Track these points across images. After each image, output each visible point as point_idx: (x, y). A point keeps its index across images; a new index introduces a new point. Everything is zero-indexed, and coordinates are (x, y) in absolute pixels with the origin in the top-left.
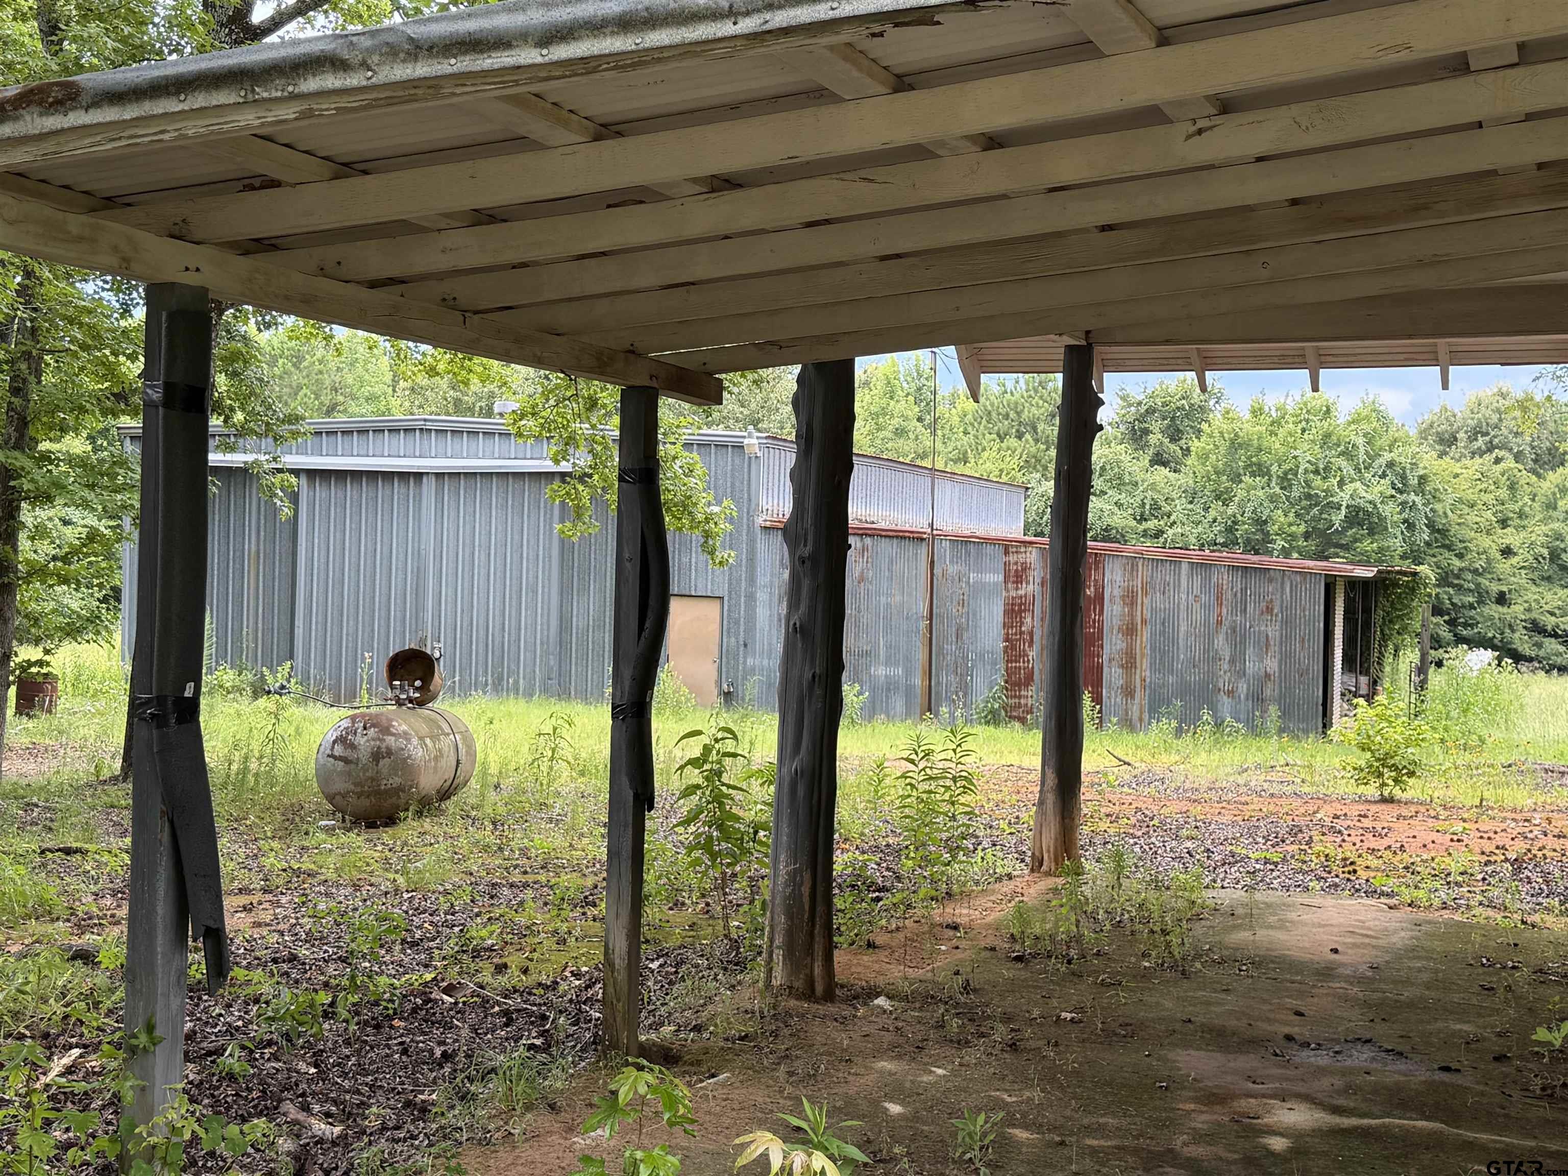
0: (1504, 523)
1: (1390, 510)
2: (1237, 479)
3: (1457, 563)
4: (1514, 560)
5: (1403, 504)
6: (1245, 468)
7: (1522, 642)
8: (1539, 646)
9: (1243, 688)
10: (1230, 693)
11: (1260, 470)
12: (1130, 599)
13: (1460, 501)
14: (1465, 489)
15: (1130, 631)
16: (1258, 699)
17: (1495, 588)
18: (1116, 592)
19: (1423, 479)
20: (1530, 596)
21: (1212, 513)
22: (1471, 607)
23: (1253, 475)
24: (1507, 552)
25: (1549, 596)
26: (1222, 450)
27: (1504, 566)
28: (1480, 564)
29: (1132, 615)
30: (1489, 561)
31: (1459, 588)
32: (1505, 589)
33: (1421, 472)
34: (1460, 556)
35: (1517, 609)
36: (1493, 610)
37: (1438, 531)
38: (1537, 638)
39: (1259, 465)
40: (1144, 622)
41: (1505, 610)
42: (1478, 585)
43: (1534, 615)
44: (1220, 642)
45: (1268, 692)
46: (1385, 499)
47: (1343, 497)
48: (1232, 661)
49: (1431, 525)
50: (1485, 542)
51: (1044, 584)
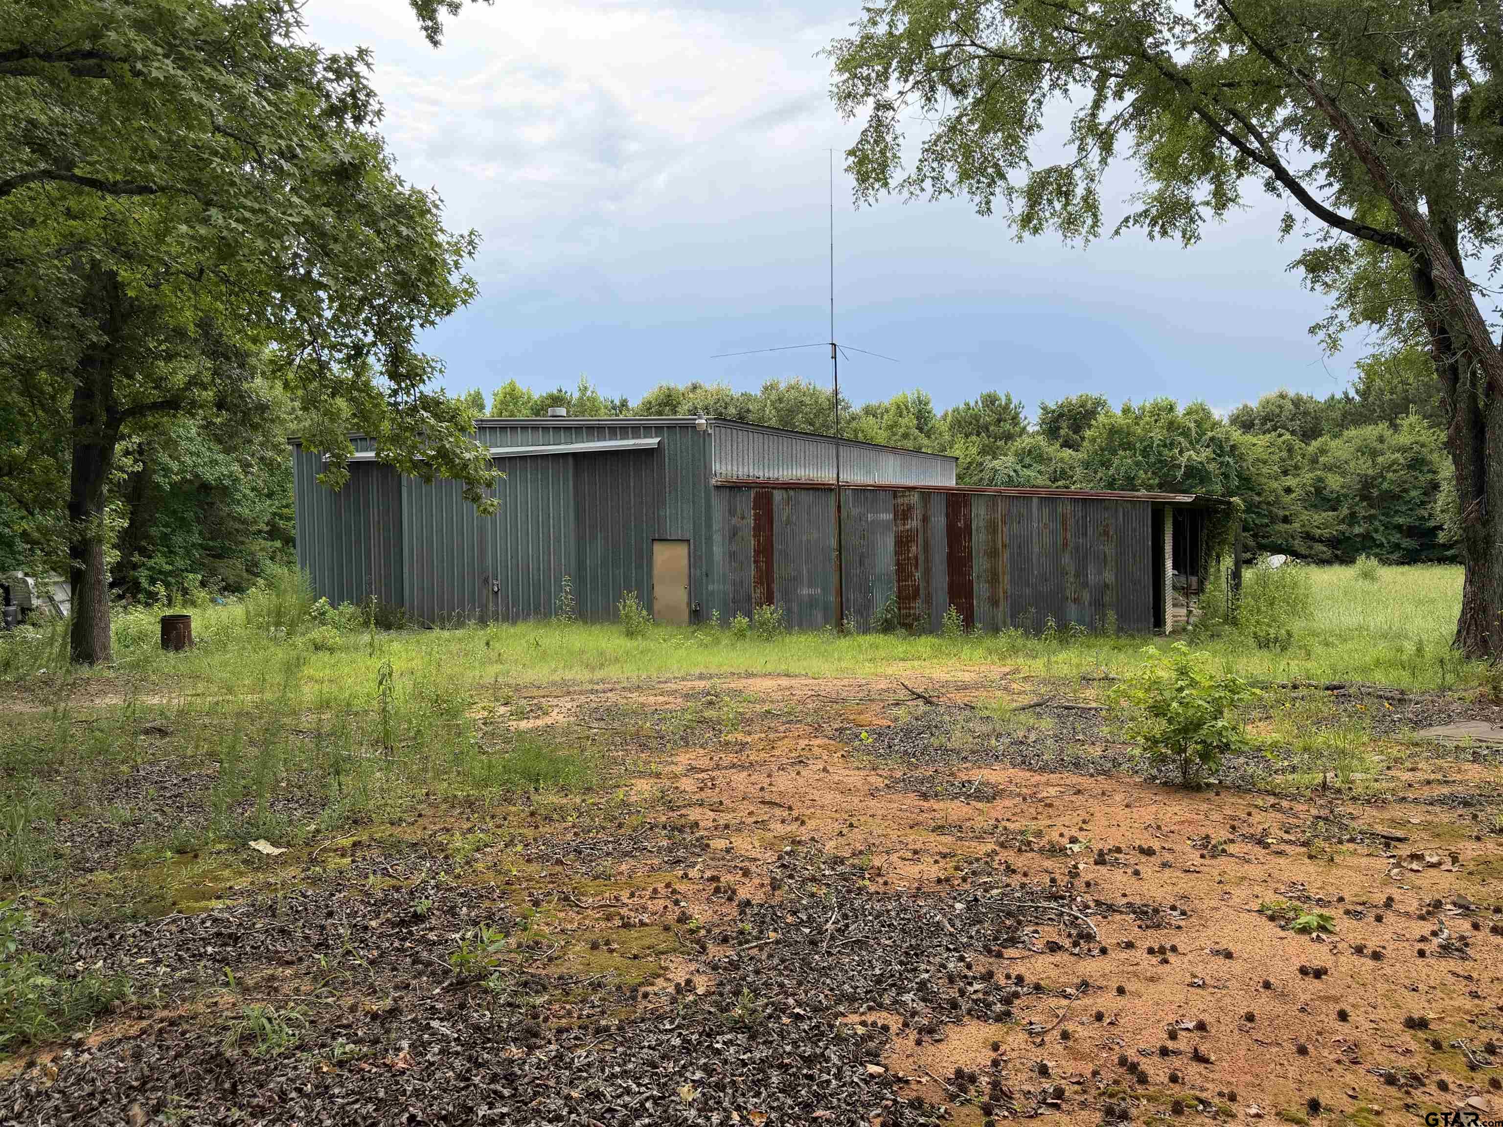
0: (1285, 473)
1: (1212, 467)
2: (1114, 453)
3: (1257, 498)
4: (1293, 495)
5: (1222, 463)
6: (1120, 445)
7: (1298, 544)
8: (1311, 548)
9: (1086, 596)
10: (1076, 601)
11: (1129, 447)
12: (992, 527)
13: (1258, 460)
14: (1260, 452)
15: (993, 553)
16: (1099, 605)
17: (1281, 513)
18: (981, 524)
19: (1233, 447)
20: (1304, 517)
21: (1099, 475)
22: (1267, 525)
23: (1125, 450)
24: (1288, 490)
25: (1316, 517)
26: (1105, 436)
27: (1287, 499)
28: (1271, 499)
29: (994, 541)
30: (1277, 497)
31: (1258, 514)
32: (1287, 513)
33: (1232, 443)
34: (1259, 494)
35: (1296, 525)
36: (1282, 527)
37: (1245, 479)
38: (1310, 543)
39: (1129, 443)
40: (1004, 546)
41: (1288, 526)
42: (1270, 512)
43: (1307, 529)
44: (1067, 560)
45: (1107, 599)
46: (1209, 460)
47: (1183, 460)
48: (1077, 576)
49: (1239, 476)
50: (1274, 485)
51: (925, 519)
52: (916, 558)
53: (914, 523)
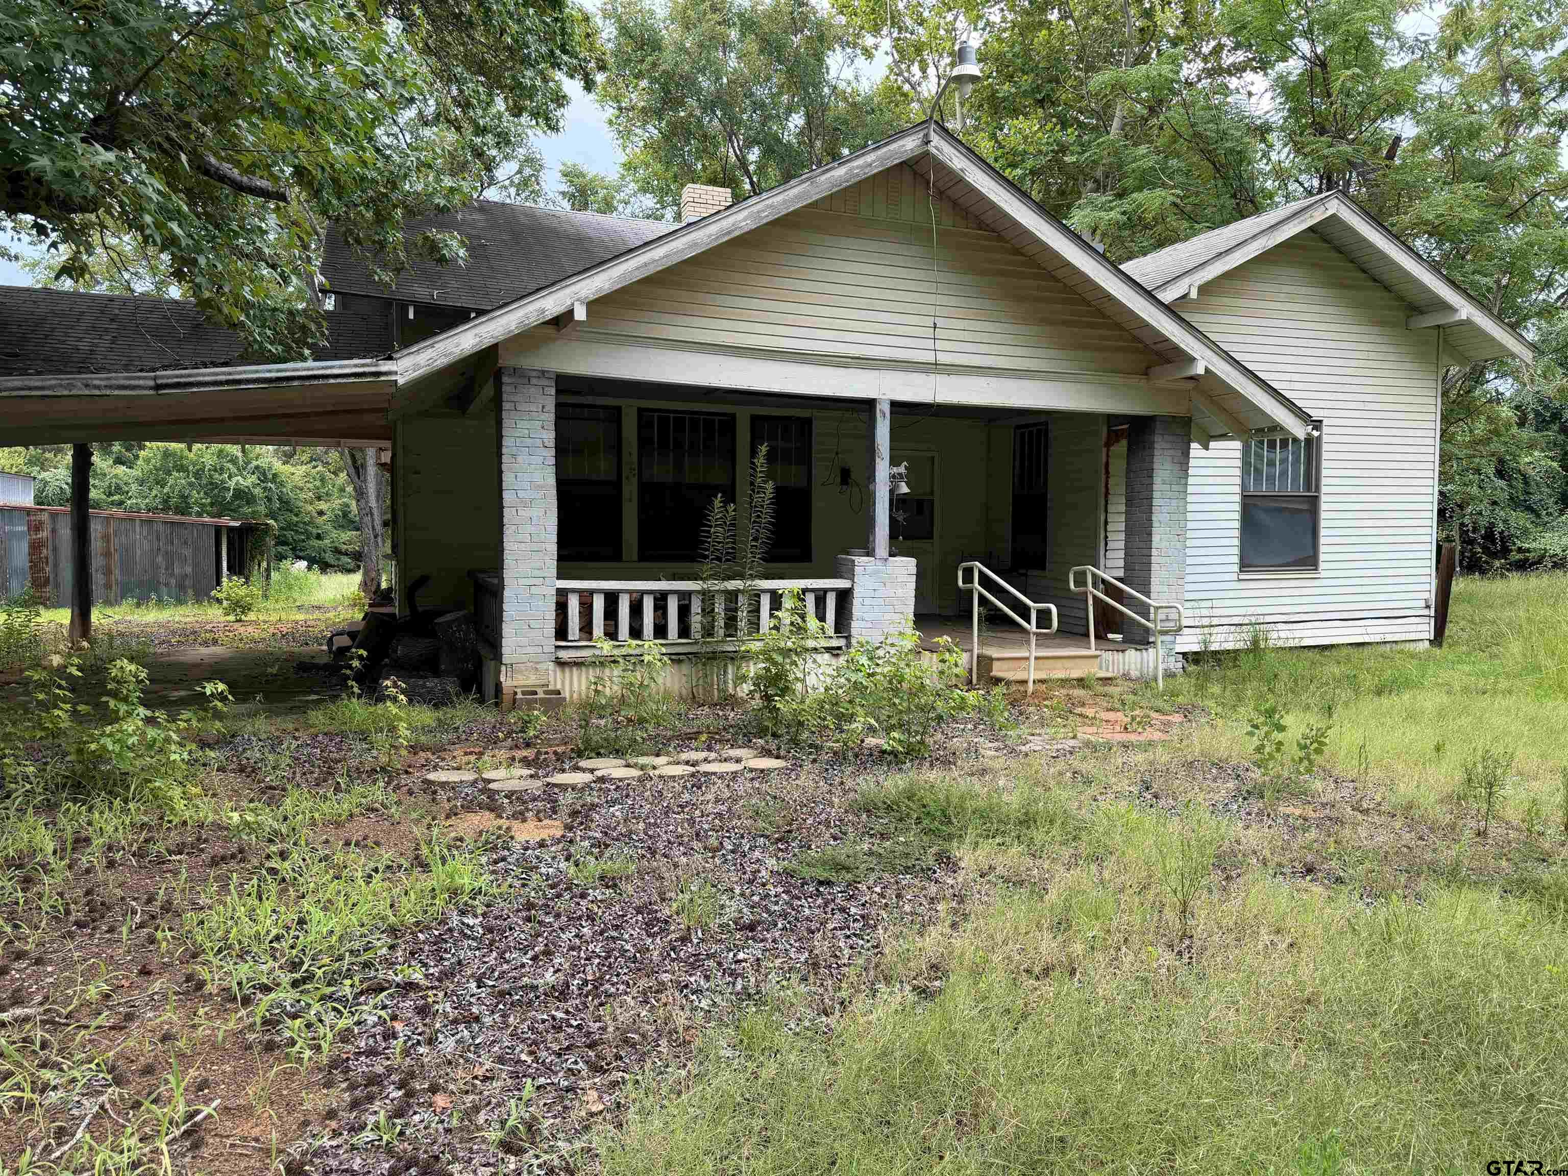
0: (319, 498)
1: (257, 491)
2: (169, 473)
3: (295, 519)
4: (325, 517)
5: (265, 488)
7: (329, 557)
8: (339, 559)
9: (173, 581)
10: (167, 585)
11: (182, 468)
12: (106, 538)
13: (296, 487)
14: (298, 481)
15: (107, 554)
16: (182, 587)
17: (315, 531)
18: (99, 535)
19: (275, 476)
20: (334, 535)
21: (154, 492)
22: (303, 541)
23: (178, 471)
24: (321, 513)
25: (343, 535)
26: (159, 457)
27: (320, 520)
28: (307, 519)
29: (108, 548)
30: (312, 517)
31: (297, 531)
32: (320, 532)
34: (297, 515)
35: (327, 542)
36: (316, 543)
37: (284, 502)
39: (182, 466)
40: (116, 550)
41: (321, 542)
42: (306, 530)
43: (337, 544)
44: (160, 559)
45: (187, 583)
46: (255, 486)
47: (232, 484)
48: (167, 569)
49: (280, 499)
50: (310, 508)
51: (54, 531)
52: (47, 558)
53: (44, 534)
